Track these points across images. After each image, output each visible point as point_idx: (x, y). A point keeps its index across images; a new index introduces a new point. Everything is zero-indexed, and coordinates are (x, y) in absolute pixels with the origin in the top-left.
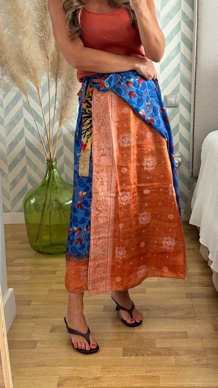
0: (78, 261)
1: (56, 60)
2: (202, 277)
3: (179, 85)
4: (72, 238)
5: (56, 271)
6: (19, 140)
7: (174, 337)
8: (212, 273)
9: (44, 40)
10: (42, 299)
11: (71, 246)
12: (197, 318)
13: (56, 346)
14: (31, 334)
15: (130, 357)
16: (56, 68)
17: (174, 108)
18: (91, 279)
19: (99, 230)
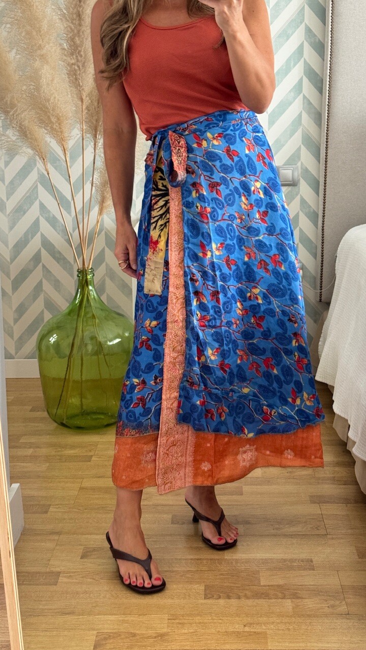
0: (138, 435)
2: (337, 469)
4: (128, 397)
5: (91, 456)
7: (291, 568)
10: (67, 502)
11: (127, 410)
12: (328, 536)
14: (49, 560)
15: (216, 601)
18: (161, 466)
19: (176, 383)
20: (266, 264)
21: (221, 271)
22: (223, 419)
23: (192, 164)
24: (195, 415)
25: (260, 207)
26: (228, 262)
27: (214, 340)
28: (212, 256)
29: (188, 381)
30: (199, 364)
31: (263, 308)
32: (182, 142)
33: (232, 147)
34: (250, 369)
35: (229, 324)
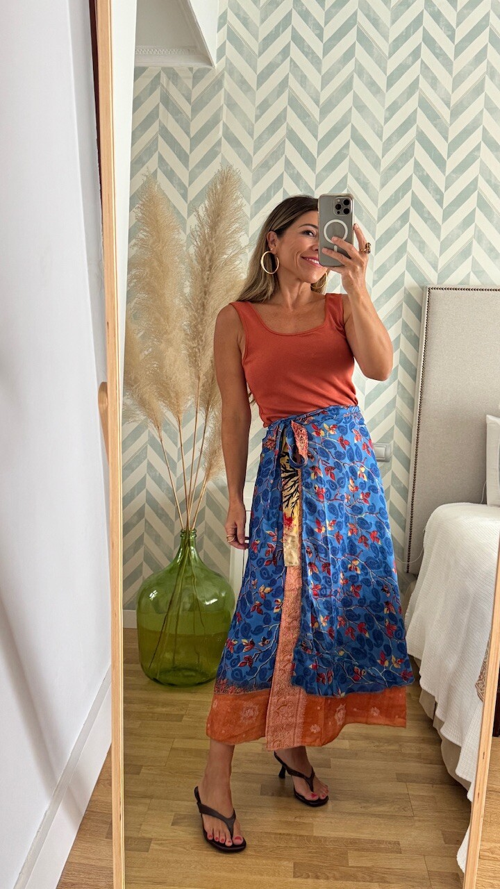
0: (242, 693)
1: (210, 381)
2: (423, 746)
3: (393, 428)
4: (235, 656)
5: (182, 716)
6: (136, 493)
7: (378, 850)
8: (441, 741)
9: (196, 352)
10: (159, 764)
11: (233, 669)
12: (416, 818)
13: (182, 849)
14: (141, 825)
15: (305, 880)
16: (209, 393)
17: (383, 463)
18: (271, 724)
19: (291, 647)
20: (366, 539)
21: (332, 544)
22: (330, 682)
23: (311, 450)
24: (308, 678)
25: (363, 489)
26: (338, 537)
27: (325, 608)
28: (326, 531)
29: (302, 646)
30: (312, 629)
31: (361, 578)
32: (304, 430)
33: (345, 438)
34: (347, 633)
35: (336, 592)
